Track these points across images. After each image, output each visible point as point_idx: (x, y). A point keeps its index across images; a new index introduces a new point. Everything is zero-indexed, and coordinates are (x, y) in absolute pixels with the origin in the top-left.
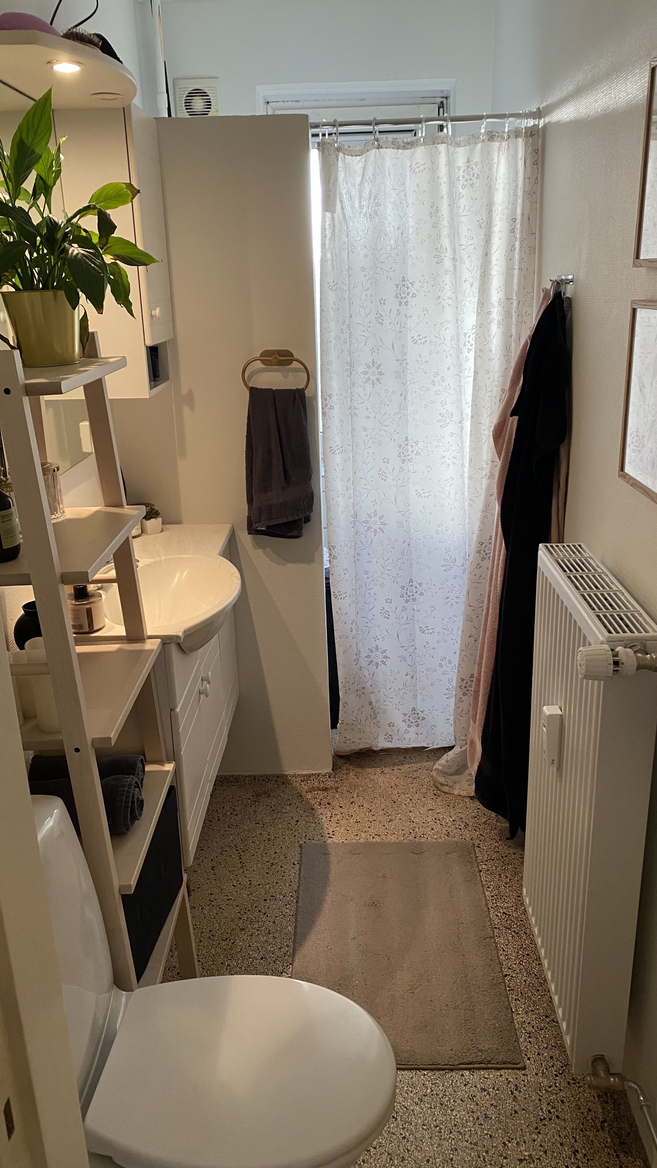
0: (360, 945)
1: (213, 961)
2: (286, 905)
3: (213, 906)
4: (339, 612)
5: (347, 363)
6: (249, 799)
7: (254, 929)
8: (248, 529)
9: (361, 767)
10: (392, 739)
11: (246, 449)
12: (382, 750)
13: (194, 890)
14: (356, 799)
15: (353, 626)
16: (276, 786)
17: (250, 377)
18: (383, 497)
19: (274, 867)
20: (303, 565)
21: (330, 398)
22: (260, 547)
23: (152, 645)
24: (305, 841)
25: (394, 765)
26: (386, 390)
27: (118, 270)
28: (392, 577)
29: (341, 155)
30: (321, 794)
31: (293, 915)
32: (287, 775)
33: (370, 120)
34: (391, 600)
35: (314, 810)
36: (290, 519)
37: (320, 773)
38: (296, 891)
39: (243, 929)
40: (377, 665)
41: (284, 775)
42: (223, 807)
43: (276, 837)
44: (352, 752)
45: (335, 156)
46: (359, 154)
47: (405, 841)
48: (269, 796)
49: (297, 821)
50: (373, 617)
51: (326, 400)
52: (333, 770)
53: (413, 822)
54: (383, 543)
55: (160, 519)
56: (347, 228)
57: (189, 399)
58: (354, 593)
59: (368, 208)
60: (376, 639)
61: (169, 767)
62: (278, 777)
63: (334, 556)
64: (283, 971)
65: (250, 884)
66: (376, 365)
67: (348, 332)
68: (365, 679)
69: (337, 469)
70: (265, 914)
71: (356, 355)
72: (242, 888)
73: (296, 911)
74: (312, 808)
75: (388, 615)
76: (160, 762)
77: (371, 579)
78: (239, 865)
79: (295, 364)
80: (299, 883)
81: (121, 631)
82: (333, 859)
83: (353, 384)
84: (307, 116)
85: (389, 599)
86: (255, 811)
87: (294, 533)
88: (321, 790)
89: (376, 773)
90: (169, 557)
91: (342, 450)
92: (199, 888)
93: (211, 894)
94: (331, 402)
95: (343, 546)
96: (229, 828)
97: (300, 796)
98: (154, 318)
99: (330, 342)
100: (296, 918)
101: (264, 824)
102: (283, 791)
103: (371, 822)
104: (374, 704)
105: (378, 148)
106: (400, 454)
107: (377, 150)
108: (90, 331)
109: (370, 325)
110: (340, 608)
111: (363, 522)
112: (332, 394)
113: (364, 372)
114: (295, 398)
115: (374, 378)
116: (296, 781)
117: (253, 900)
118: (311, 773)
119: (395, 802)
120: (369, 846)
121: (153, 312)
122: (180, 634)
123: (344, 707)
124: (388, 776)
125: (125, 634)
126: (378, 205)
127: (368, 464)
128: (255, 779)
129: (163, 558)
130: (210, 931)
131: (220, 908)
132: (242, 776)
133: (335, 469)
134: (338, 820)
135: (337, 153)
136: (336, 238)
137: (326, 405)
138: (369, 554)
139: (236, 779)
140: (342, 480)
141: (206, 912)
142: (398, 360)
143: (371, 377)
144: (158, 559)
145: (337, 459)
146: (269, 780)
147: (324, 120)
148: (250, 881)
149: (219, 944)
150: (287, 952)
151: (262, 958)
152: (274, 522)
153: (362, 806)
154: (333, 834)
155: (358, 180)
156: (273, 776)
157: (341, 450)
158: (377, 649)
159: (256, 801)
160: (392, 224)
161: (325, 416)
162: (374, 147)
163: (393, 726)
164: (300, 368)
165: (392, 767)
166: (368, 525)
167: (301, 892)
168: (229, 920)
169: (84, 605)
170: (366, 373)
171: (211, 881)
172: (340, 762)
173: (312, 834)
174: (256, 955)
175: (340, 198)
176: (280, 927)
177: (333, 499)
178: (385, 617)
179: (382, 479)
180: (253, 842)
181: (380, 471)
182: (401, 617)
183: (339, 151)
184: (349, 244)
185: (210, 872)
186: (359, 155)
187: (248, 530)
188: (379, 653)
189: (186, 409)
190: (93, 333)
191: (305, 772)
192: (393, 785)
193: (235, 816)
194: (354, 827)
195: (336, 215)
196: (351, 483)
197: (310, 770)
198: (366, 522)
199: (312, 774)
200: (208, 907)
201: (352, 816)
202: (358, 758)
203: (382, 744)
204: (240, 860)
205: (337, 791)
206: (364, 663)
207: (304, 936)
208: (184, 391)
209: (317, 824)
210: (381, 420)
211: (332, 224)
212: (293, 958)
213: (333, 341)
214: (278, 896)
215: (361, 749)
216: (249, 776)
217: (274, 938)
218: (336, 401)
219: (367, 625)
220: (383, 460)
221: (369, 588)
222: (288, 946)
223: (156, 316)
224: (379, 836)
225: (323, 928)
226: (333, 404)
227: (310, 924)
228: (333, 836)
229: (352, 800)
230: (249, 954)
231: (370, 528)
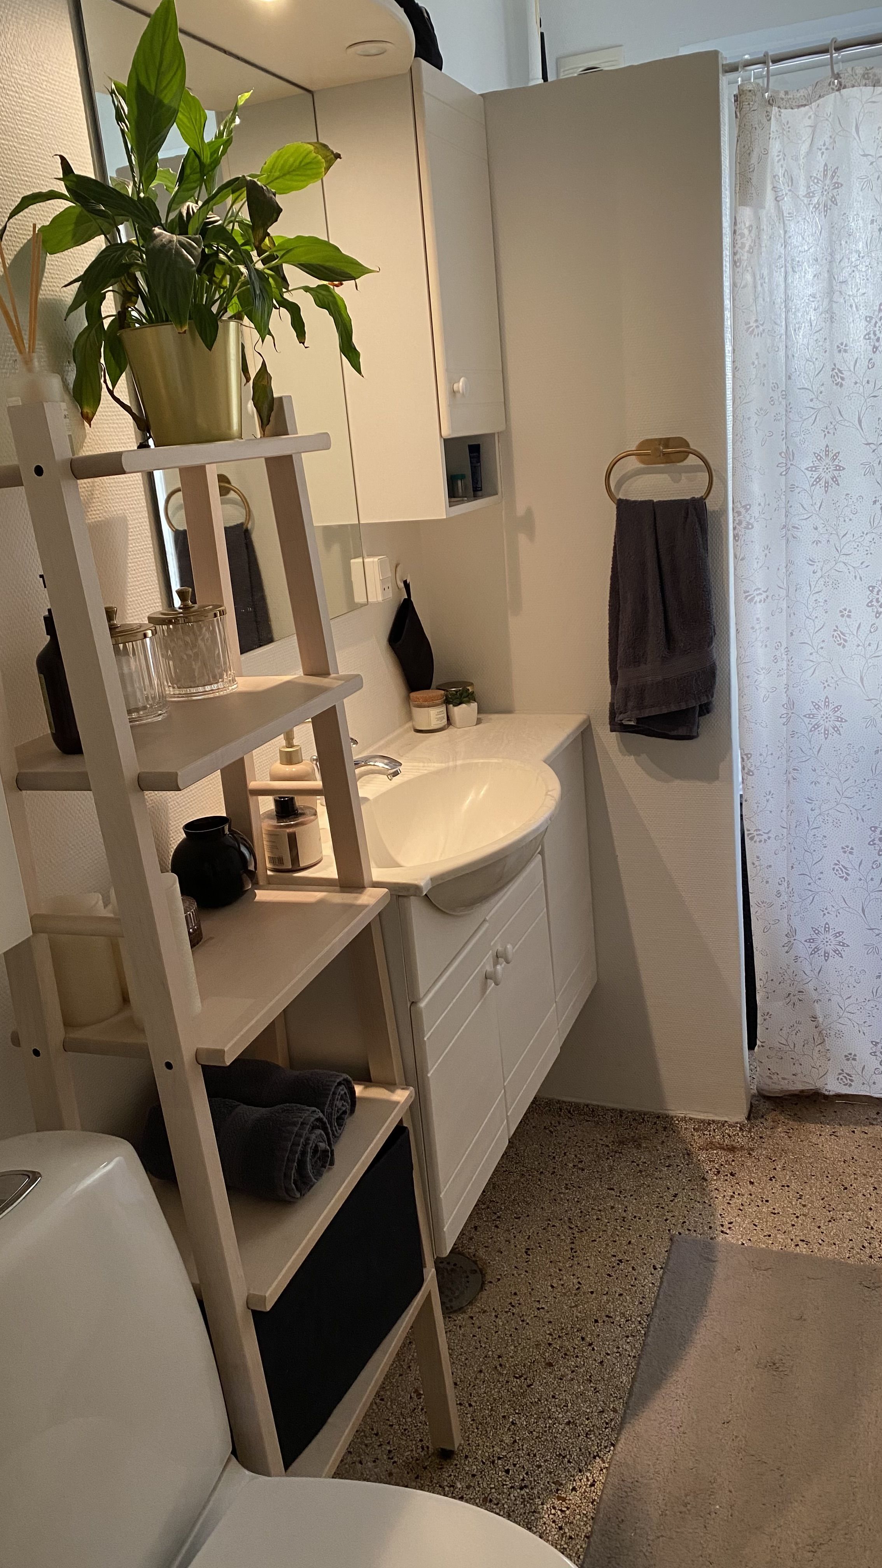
0: (736, 1437)
1: (492, 1410)
2: (627, 1337)
3: (513, 1314)
4: (757, 863)
5: (780, 454)
6: (607, 1146)
7: (567, 1367)
8: (610, 723)
9: (799, 1119)
10: (852, 1080)
11: (610, 597)
12: (839, 1096)
13: (491, 1282)
14: (780, 1174)
15: (782, 889)
16: (653, 1131)
17: (619, 484)
18: (841, 674)
19: (622, 1266)
20: (699, 783)
21: (747, 510)
22: (630, 753)
23: (370, 898)
24: (680, 1231)
25: (857, 1123)
26: (848, 494)
27: (331, 298)
28: (853, 811)
29: (775, 109)
30: (723, 1156)
31: (634, 1357)
32: (672, 1117)
33: (825, 45)
34: (852, 849)
35: (706, 1180)
36: (674, 708)
37: (726, 1121)
38: (648, 1316)
39: (550, 1365)
40: (826, 955)
41: (667, 1117)
42: (565, 1154)
43: (635, 1217)
44: (787, 1093)
45: (765, 114)
46: (805, 103)
47: (851, 1261)
48: (639, 1146)
49: (675, 1196)
50: (821, 876)
51: (739, 513)
52: (748, 1118)
53: (872, 1228)
54: (839, 752)
55: (474, 705)
56: (785, 232)
57: (527, 523)
58: (785, 834)
59: (823, 195)
60: (826, 912)
61: (401, 1096)
62: (658, 1117)
63: (750, 771)
64: (598, 1456)
65: (578, 1288)
66: (831, 455)
67: (784, 403)
68: (806, 977)
69: (757, 627)
70: (590, 1345)
71: (797, 439)
72: (565, 1294)
73: (642, 1351)
74: (703, 1178)
75: (846, 873)
76: (390, 1085)
77: (817, 811)
78: (569, 1254)
79: (692, 460)
80: (655, 1303)
81: (329, 870)
82: (721, 1271)
83: (792, 488)
84: (715, 54)
85: (847, 847)
86: (611, 1168)
87: (682, 731)
88: (724, 1149)
89: (823, 1134)
90: (468, 761)
91: (767, 597)
92: (499, 1280)
93: (515, 1294)
94: (748, 517)
95: (765, 754)
96: (567, 1188)
97: (688, 1154)
98: (458, 395)
99: (749, 419)
100: (638, 1364)
101: (621, 1192)
102: (663, 1142)
103: (797, 1217)
104: (821, 1020)
105: (839, 90)
106: (871, 601)
107: (837, 93)
108: (275, 395)
109: (822, 389)
110: (758, 857)
111: (805, 716)
112: (750, 505)
113: (812, 467)
114: (687, 514)
115: (828, 477)
116: (686, 1129)
117: (577, 1317)
118: (711, 1118)
119: (846, 1188)
120: (785, 1258)
121: (455, 386)
122: (422, 883)
123: (765, 1020)
124: (842, 1141)
125: (336, 877)
126: (838, 186)
127: (816, 620)
128: (621, 1116)
129: (459, 762)
130: (499, 1357)
131: (523, 1321)
132: (603, 1108)
133: (753, 628)
134: (742, 1205)
135: (769, 108)
136: (764, 249)
137: (740, 523)
138: (815, 770)
139: (593, 1111)
140: (766, 646)
141: (501, 1324)
142: (868, 444)
143: (823, 475)
144: (451, 764)
145: (759, 610)
146: (643, 1119)
147: (747, 57)
148: (579, 1283)
149: (507, 1382)
150: (612, 1420)
151: (569, 1423)
152: (647, 713)
153: (788, 1186)
154: (730, 1228)
155: (804, 148)
156: (650, 1114)
157: (764, 595)
158: (827, 929)
159: (616, 1152)
160: (861, 214)
161: (737, 541)
162: (833, 89)
163: (854, 1059)
164: (699, 466)
165: (852, 1127)
166: (814, 721)
167: (655, 1320)
168: (532, 1344)
169: (287, 827)
170: (814, 469)
171: (520, 1272)
172: (764, 1106)
173: (696, 1222)
174: (560, 1416)
175: (772, 183)
176: (609, 1374)
177: (748, 677)
178: (842, 877)
179: (839, 644)
180: (598, 1219)
181: (835, 631)
182: (869, 878)
183: (772, 105)
184: (789, 259)
185: (521, 1256)
186: (805, 105)
187: (610, 725)
188: (830, 936)
189: (522, 538)
190: (281, 399)
191: (702, 1116)
192: (848, 1158)
193: (580, 1171)
194: (767, 1222)
195: (763, 213)
196: (782, 650)
197: (711, 1115)
198: (811, 716)
199: (713, 1121)
200: (505, 1315)
201: (767, 1201)
202: (796, 1104)
203: (833, 1086)
204: (573, 1246)
205: (749, 1154)
206: (802, 949)
207: (645, 1399)
208: (520, 510)
209: (706, 1205)
210: (838, 545)
211: (754, 227)
212: (619, 1434)
213: (755, 418)
214: (618, 1319)
215: (802, 1091)
216: (613, 1109)
217: (596, 1391)
218: (757, 515)
219: (809, 887)
220: (841, 612)
221: (815, 826)
222: (615, 1410)
223: (459, 392)
224: (807, 1243)
225: (679, 1391)
226: (752, 521)
227: (657, 1380)
228: (728, 1231)
229: (772, 1174)
230: (549, 1410)
231: (816, 727)
